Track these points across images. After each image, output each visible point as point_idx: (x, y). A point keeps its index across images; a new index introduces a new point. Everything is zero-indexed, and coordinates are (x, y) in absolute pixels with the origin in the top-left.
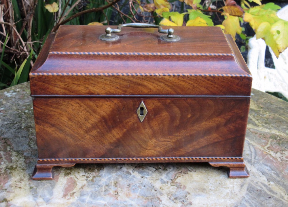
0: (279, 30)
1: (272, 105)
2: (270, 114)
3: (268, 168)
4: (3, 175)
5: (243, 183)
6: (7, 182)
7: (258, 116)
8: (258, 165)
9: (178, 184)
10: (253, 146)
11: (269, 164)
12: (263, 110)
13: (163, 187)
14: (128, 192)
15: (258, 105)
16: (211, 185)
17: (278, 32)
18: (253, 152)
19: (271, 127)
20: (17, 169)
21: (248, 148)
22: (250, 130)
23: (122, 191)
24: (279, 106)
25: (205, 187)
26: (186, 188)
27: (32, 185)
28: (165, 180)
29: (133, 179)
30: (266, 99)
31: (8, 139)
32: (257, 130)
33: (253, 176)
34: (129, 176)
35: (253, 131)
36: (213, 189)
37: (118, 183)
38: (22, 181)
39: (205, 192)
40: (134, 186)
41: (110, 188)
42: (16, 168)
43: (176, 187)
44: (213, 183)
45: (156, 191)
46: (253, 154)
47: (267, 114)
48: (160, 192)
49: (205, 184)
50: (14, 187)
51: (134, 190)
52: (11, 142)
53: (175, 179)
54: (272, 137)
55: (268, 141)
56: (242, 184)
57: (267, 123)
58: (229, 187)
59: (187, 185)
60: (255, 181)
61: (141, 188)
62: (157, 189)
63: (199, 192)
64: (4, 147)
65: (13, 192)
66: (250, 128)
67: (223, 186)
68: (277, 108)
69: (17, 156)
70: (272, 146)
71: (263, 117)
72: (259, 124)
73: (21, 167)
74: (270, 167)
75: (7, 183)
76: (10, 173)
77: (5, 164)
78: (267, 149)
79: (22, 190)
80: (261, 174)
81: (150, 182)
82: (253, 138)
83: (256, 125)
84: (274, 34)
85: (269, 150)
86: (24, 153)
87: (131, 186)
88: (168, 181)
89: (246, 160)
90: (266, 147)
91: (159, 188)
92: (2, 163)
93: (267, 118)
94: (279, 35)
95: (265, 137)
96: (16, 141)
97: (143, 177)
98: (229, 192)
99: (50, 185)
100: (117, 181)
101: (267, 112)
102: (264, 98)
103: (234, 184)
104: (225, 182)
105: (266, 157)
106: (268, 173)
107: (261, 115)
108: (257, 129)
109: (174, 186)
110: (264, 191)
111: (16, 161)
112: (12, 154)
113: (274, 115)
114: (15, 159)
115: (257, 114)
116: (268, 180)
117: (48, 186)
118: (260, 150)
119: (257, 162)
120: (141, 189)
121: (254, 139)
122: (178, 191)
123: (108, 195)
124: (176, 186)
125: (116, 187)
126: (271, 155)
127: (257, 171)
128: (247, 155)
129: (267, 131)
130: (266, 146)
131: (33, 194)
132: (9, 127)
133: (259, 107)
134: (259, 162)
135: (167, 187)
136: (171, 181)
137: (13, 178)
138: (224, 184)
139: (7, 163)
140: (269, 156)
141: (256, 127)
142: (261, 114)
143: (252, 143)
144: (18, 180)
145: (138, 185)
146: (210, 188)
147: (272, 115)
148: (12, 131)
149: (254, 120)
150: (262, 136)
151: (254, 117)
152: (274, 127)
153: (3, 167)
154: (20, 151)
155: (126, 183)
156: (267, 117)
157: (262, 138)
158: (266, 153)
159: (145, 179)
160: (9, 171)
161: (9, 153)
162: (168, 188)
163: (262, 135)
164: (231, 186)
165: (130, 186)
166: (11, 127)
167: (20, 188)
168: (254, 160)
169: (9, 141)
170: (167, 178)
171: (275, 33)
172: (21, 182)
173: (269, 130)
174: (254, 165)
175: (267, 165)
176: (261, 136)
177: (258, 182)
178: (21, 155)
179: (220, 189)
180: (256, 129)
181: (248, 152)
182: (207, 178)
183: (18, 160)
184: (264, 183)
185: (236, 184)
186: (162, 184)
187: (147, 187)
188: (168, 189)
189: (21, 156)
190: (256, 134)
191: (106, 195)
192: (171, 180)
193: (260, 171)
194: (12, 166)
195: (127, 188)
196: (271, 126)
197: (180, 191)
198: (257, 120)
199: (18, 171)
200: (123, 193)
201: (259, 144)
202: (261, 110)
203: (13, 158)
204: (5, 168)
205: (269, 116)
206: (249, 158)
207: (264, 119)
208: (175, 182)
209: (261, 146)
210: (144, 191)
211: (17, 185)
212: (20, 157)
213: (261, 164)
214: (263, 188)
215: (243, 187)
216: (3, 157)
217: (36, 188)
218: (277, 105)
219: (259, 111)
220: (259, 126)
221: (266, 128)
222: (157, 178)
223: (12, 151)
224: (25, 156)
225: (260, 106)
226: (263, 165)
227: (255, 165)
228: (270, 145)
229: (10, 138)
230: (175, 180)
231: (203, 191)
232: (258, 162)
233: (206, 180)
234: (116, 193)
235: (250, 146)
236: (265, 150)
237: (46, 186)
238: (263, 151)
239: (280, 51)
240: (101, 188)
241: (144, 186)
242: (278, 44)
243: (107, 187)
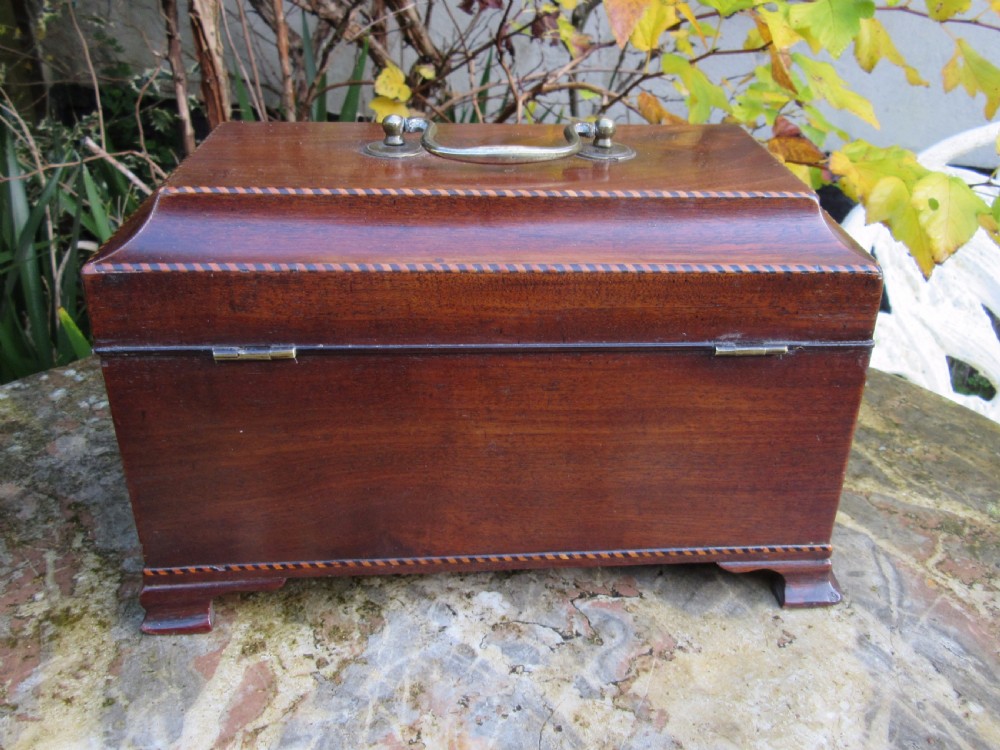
0: (936, 197)
1: (927, 416)
2: (926, 447)
3: (953, 645)
4: (26, 647)
5: (871, 703)
6: (29, 676)
7: (889, 451)
8: (916, 630)
9: (640, 703)
10: (887, 555)
11: (952, 629)
12: (902, 432)
13: (584, 714)
14: (456, 732)
15: (884, 418)
16: (756, 710)
17: (934, 205)
18: (890, 580)
19: (938, 491)
20: (83, 621)
21: (873, 563)
22: (872, 498)
23: (435, 728)
24: (948, 422)
25: (736, 719)
26: (667, 721)
27: (114, 692)
28: (595, 683)
29: (481, 678)
30: (905, 397)
31: (87, 508)
32: (894, 500)
33: (904, 677)
34: (469, 661)
35: (880, 503)
36: (766, 726)
37: (424, 692)
38: (83, 673)
39: (739, 740)
40: (482, 705)
41: (395, 714)
42: (80, 617)
43: (630, 716)
44: (763, 700)
45: (559, 729)
46: (893, 586)
47: (917, 447)
48: (573, 735)
49: (737, 705)
50: (48, 698)
51: (480, 724)
52: (94, 517)
53: (628, 679)
54: (947, 527)
55: (934, 539)
56: (869, 710)
57: (920, 475)
58: (824, 722)
59: (671, 709)
60: (913, 700)
61: (505, 716)
62: (564, 722)
63: (714, 738)
64: (66, 533)
65: (39, 720)
66: (871, 493)
67: (802, 718)
68: (943, 426)
69: (96, 571)
70: (949, 557)
71: (904, 455)
72: (895, 480)
73: (99, 613)
74: (956, 639)
75: (27, 681)
76: (51, 638)
77: (46, 602)
78: (935, 571)
79: (73, 710)
80: (931, 667)
81: (542, 692)
82: (886, 528)
83: (885, 481)
84: (921, 208)
85: (943, 572)
86: (123, 561)
87: (472, 706)
88: (604, 687)
89: (873, 611)
90: (931, 562)
91: (572, 720)
92: (39, 596)
93: (918, 460)
94: (936, 212)
95: (921, 526)
96: (112, 515)
97: (518, 669)
98: (824, 741)
99: (180, 691)
100: (424, 683)
101: (915, 439)
102: (899, 394)
103: (841, 709)
104: (807, 699)
105: (938, 601)
106: (954, 664)
107: (898, 450)
108: (894, 496)
109: (625, 709)
110: (951, 742)
111: (87, 591)
112: (85, 561)
113: (940, 448)
114: (86, 582)
115: (887, 446)
116: (960, 695)
117: (171, 695)
118: (913, 572)
119: (910, 617)
120: (504, 720)
121: (889, 531)
122: (638, 733)
123: (381, 742)
124: (634, 712)
125: (416, 707)
126: (955, 594)
127: (915, 657)
128: (874, 589)
129: (925, 502)
130: (930, 556)
131: (110, 729)
132: (103, 466)
133: (889, 423)
134: (918, 620)
135: (600, 712)
136: (614, 689)
137: (54, 659)
138: (802, 706)
139: (55, 598)
140: (946, 596)
141: (890, 489)
142: (899, 447)
143: (883, 544)
144: (71, 667)
145: (496, 701)
146: (755, 721)
147: (934, 450)
148: (108, 478)
149: (878, 464)
150: (912, 521)
151: (877, 453)
152: (944, 490)
153: (36, 614)
154: (113, 551)
155: (454, 690)
156: (917, 456)
157: (912, 527)
158: (937, 583)
159: (525, 678)
160: (51, 630)
161: (75, 557)
162: (603, 720)
163: (911, 517)
164: (831, 715)
165: (466, 706)
166: (110, 465)
167: (69, 701)
168: (899, 613)
169: (90, 514)
170: (602, 675)
171: (924, 206)
172: (77, 678)
173: (930, 501)
174: (900, 632)
175: (946, 634)
176: (908, 519)
177: (927, 703)
178: (113, 568)
179: (792, 727)
180: (888, 494)
181: (876, 581)
182: (743, 679)
183: (96, 584)
184: (948, 707)
185: (849, 711)
186: (581, 701)
187: (528, 712)
188: (604, 724)
189: (110, 572)
190: (892, 513)
191: (375, 743)
192: (615, 683)
193: (928, 657)
194: (68, 610)
195: (455, 716)
196: (935, 488)
197: (647, 734)
198: (890, 465)
199: (84, 629)
200: (440, 735)
201: (907, 549)
202: (897, 431)
203: (80, 579)
204: (40, 618)
205: (925, 452)
206: (882, 601)
207: (910, 463)
208: (630, 692)
209: (914, 556)
210: (516, 730)
211: (60, 687)
212: (108, 576)
213: (926, 627)
214: (946, 732)
215: (875, 723)
216: (51, 571)
217: (126, 702)
218: (942, 419)
219: (892, 435)
220: (896, 484)
221: (922, 492)
222: (567, 676)
223: (85, 552)
224: (123, 573)
225: (891, 420)
226: (933, 633)
227: (905, 631)
228: (944, 556)
229: (95, 504)
230: (628, 683)
231: (728, 738)
232: (914, 621)
233: (737, 687)
234: (414, 738)
235: (877, 555)
236: (930, 571)
237: (165, 694)
238: (923, 577)
239: (937, 258)
240: (363, 712)
241: (519, 708)
242: (933, 237)
243: (382, 709)
